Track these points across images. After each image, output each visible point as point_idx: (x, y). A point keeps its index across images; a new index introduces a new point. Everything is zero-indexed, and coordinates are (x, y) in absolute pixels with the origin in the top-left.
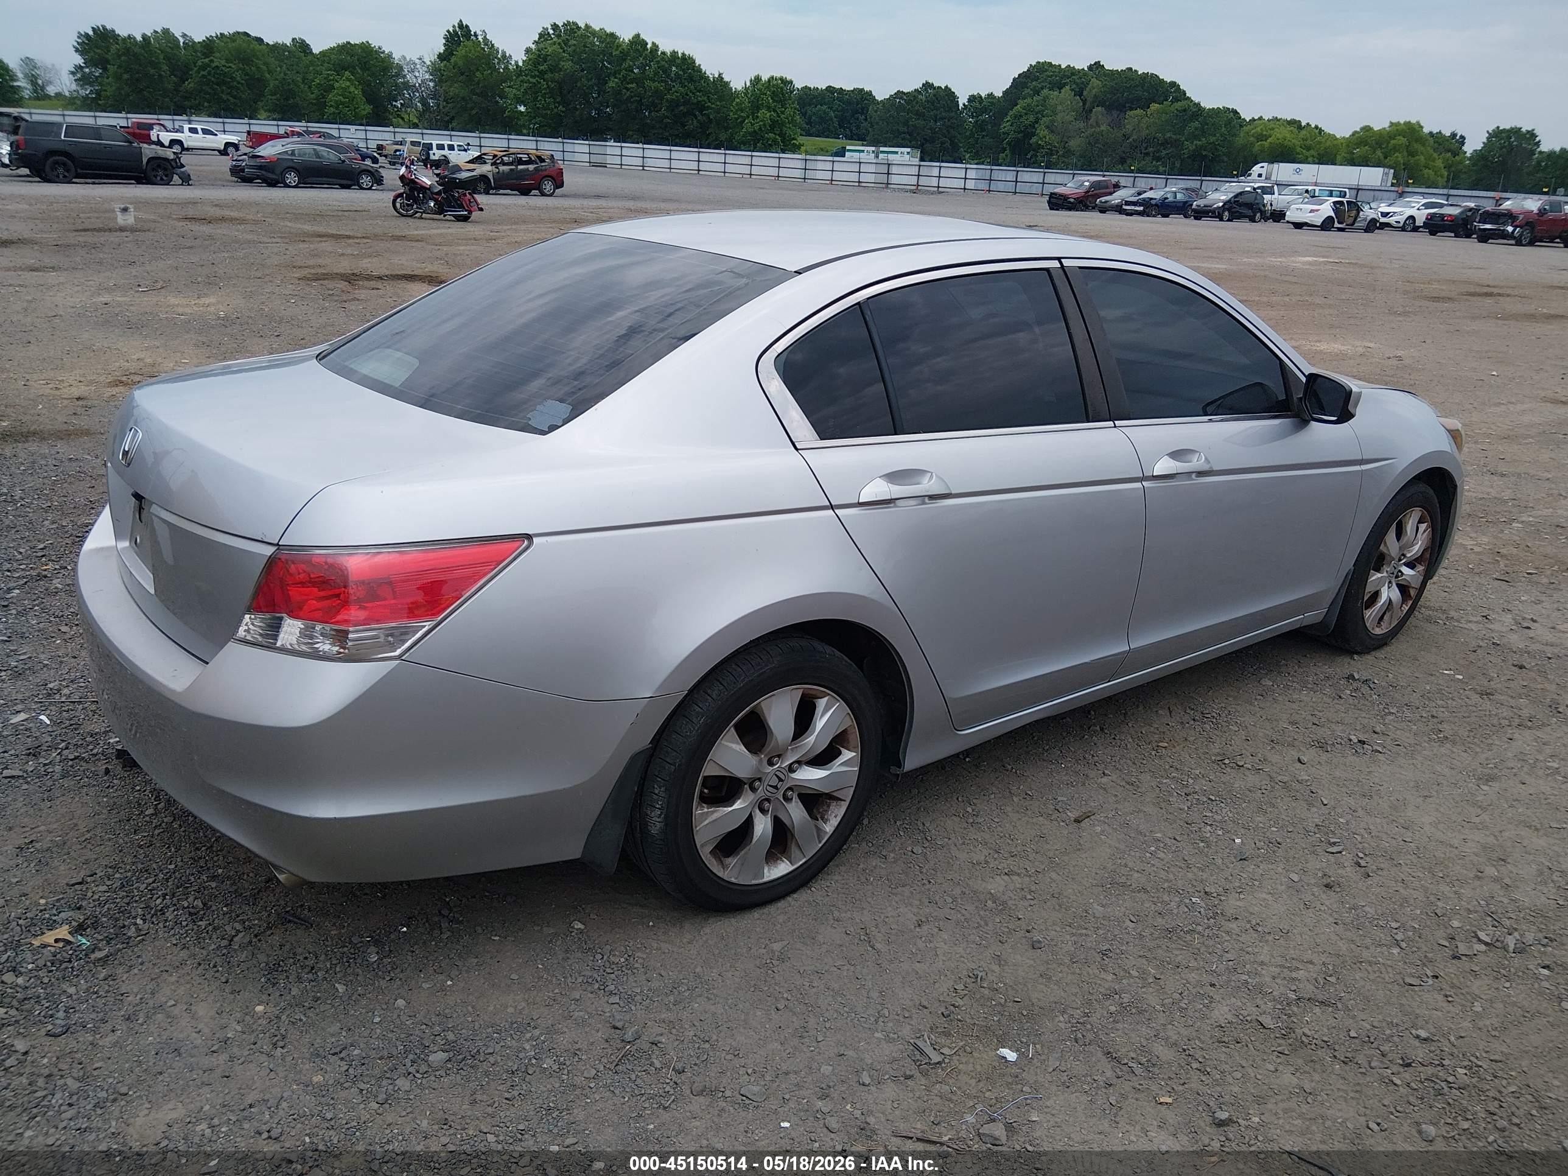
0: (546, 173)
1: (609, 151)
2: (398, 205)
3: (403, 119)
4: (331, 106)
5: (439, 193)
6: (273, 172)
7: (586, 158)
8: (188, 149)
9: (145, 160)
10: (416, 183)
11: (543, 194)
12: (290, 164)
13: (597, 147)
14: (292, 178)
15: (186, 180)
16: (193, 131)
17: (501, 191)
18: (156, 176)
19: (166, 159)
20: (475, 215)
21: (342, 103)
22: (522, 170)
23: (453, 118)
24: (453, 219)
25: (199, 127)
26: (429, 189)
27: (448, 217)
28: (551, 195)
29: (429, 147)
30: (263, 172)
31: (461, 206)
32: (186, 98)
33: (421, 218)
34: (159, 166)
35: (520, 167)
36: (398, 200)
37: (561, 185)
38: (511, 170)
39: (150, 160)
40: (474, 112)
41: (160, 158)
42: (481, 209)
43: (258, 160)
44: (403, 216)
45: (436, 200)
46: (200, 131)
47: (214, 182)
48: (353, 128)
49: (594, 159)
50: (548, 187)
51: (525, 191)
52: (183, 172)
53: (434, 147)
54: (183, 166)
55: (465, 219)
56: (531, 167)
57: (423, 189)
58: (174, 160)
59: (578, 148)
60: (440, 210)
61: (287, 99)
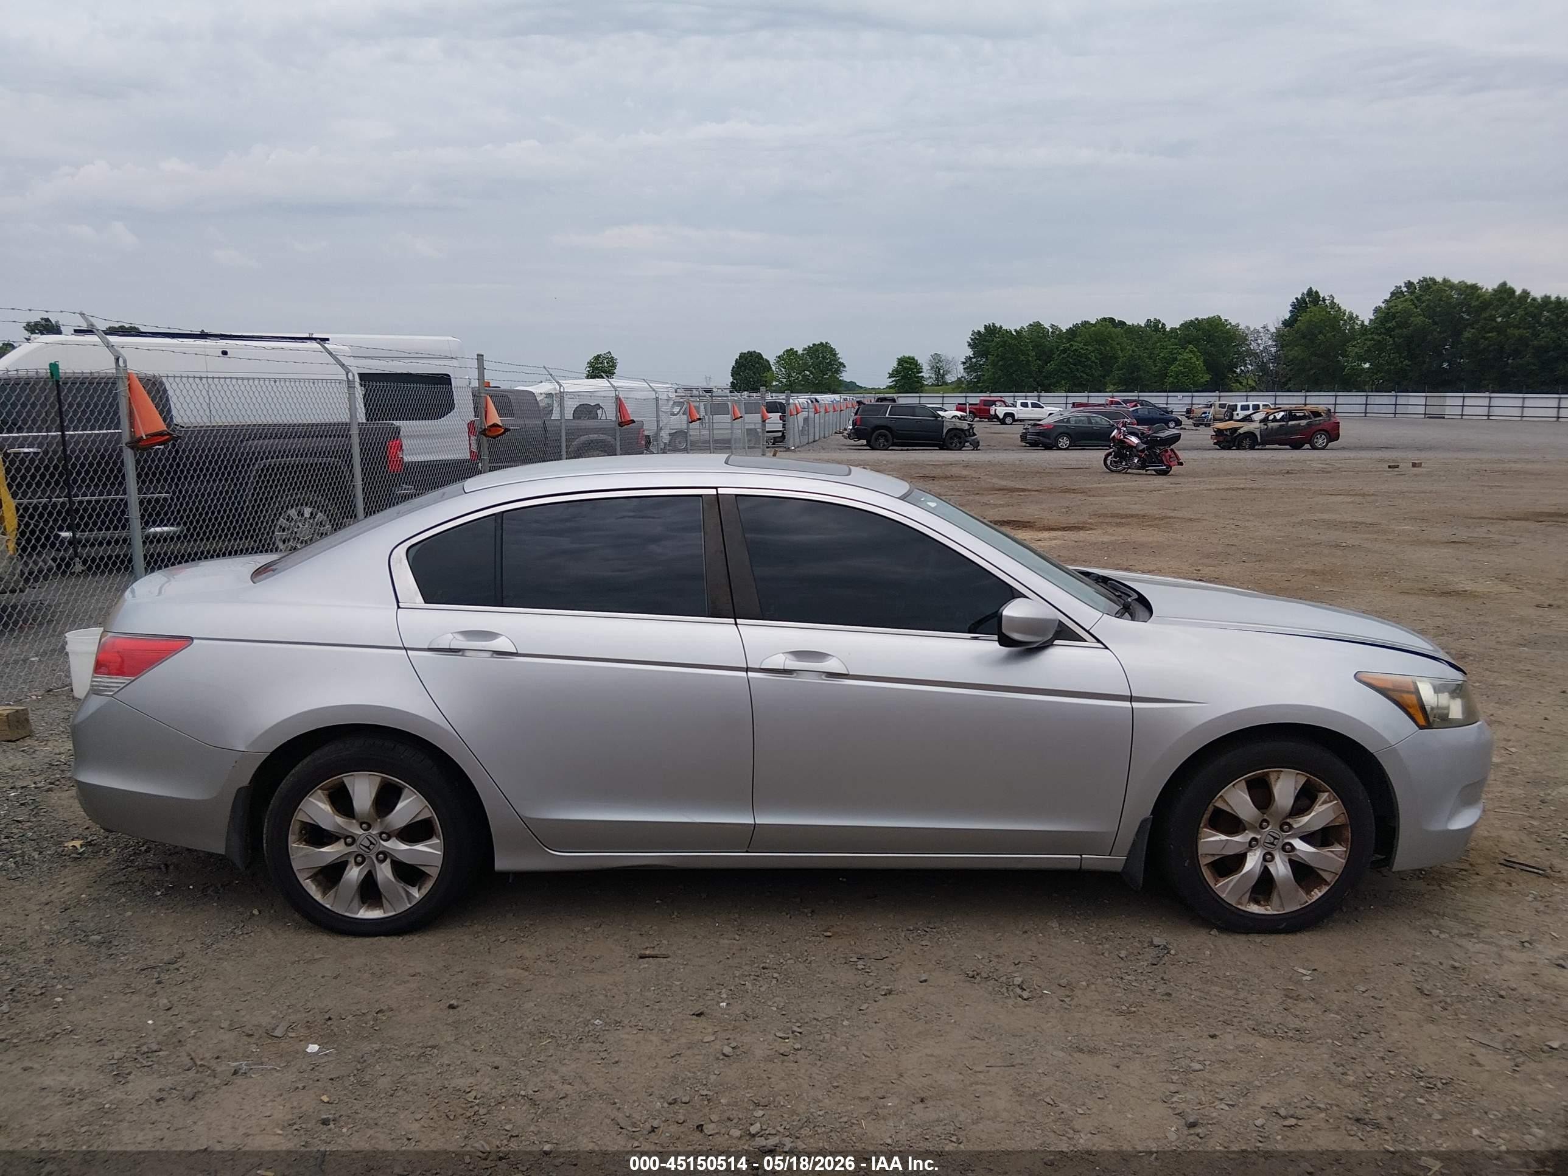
0: (1320, 427)
1: (1449, 402)
2: (1109, 462)
3: (1241, 383)
4: (1171, 376)
5: (1143, 451)
6: (1049, 438)
7: (1422, 410)
8: (1017, 421)
9: (945, 431)
10: (1126, 443)
11: (1314, 448)
12: (1064, 430)
13: (1435, 398)
14: (1064, 442)
15: (976, 446)
16: (1024, 405)
17: (1268, 446)
18: (951, 444)
19: (962, 430)
20: (1175, 469)
21: (1182, 373)
22: (1293, 426)
23: (1290, 379)
24: (1154, 473)
25: (1029, 402)
26: (1135, 447)
27: (1149, 472)
28: (1323, 448)
29: (1234, 408)
30: (1041, 438)
31: (1161, 462)
32: (1046, 377)
33: (1126, 473)
34: (955, 435)
35: (1291, 423)
36: (1110, 458)
37: (1337, 437)
38: (1281, 426)
39: (950, 430)
40: (1312, 372)
41: (957, 429)
42: (1181, 464)
43: (1037, 427)
44: (1112, 471)
45: (1140, 457)
46: (1030, 405)
47: (1006, 447)
48: (1180, 395)
49: (1430, 410)
50: (1320, 441)
51: (1296, 446)
52: (973, 440)
53: (1239, 407)
54: (974, 434)
55: (1165, 473)
56: (1303, 422)
57: (1131, 447)
58: (969, 430)
59: (1412, 401)
60: (1143, 466)
61: (1133, 372)
